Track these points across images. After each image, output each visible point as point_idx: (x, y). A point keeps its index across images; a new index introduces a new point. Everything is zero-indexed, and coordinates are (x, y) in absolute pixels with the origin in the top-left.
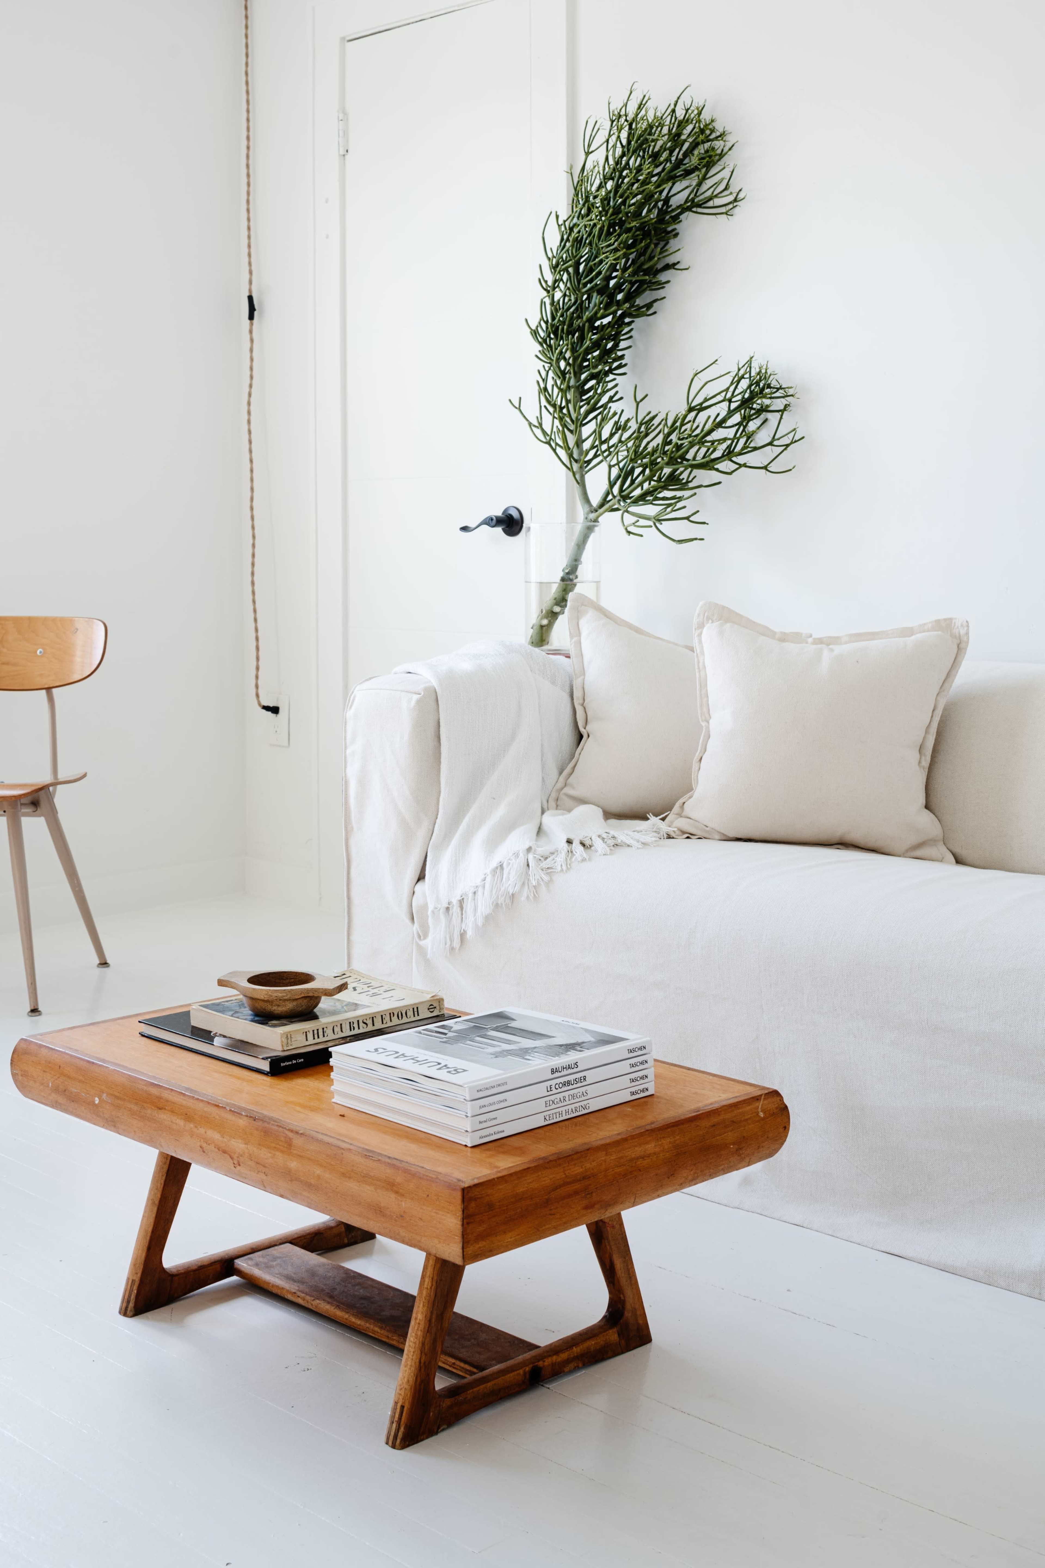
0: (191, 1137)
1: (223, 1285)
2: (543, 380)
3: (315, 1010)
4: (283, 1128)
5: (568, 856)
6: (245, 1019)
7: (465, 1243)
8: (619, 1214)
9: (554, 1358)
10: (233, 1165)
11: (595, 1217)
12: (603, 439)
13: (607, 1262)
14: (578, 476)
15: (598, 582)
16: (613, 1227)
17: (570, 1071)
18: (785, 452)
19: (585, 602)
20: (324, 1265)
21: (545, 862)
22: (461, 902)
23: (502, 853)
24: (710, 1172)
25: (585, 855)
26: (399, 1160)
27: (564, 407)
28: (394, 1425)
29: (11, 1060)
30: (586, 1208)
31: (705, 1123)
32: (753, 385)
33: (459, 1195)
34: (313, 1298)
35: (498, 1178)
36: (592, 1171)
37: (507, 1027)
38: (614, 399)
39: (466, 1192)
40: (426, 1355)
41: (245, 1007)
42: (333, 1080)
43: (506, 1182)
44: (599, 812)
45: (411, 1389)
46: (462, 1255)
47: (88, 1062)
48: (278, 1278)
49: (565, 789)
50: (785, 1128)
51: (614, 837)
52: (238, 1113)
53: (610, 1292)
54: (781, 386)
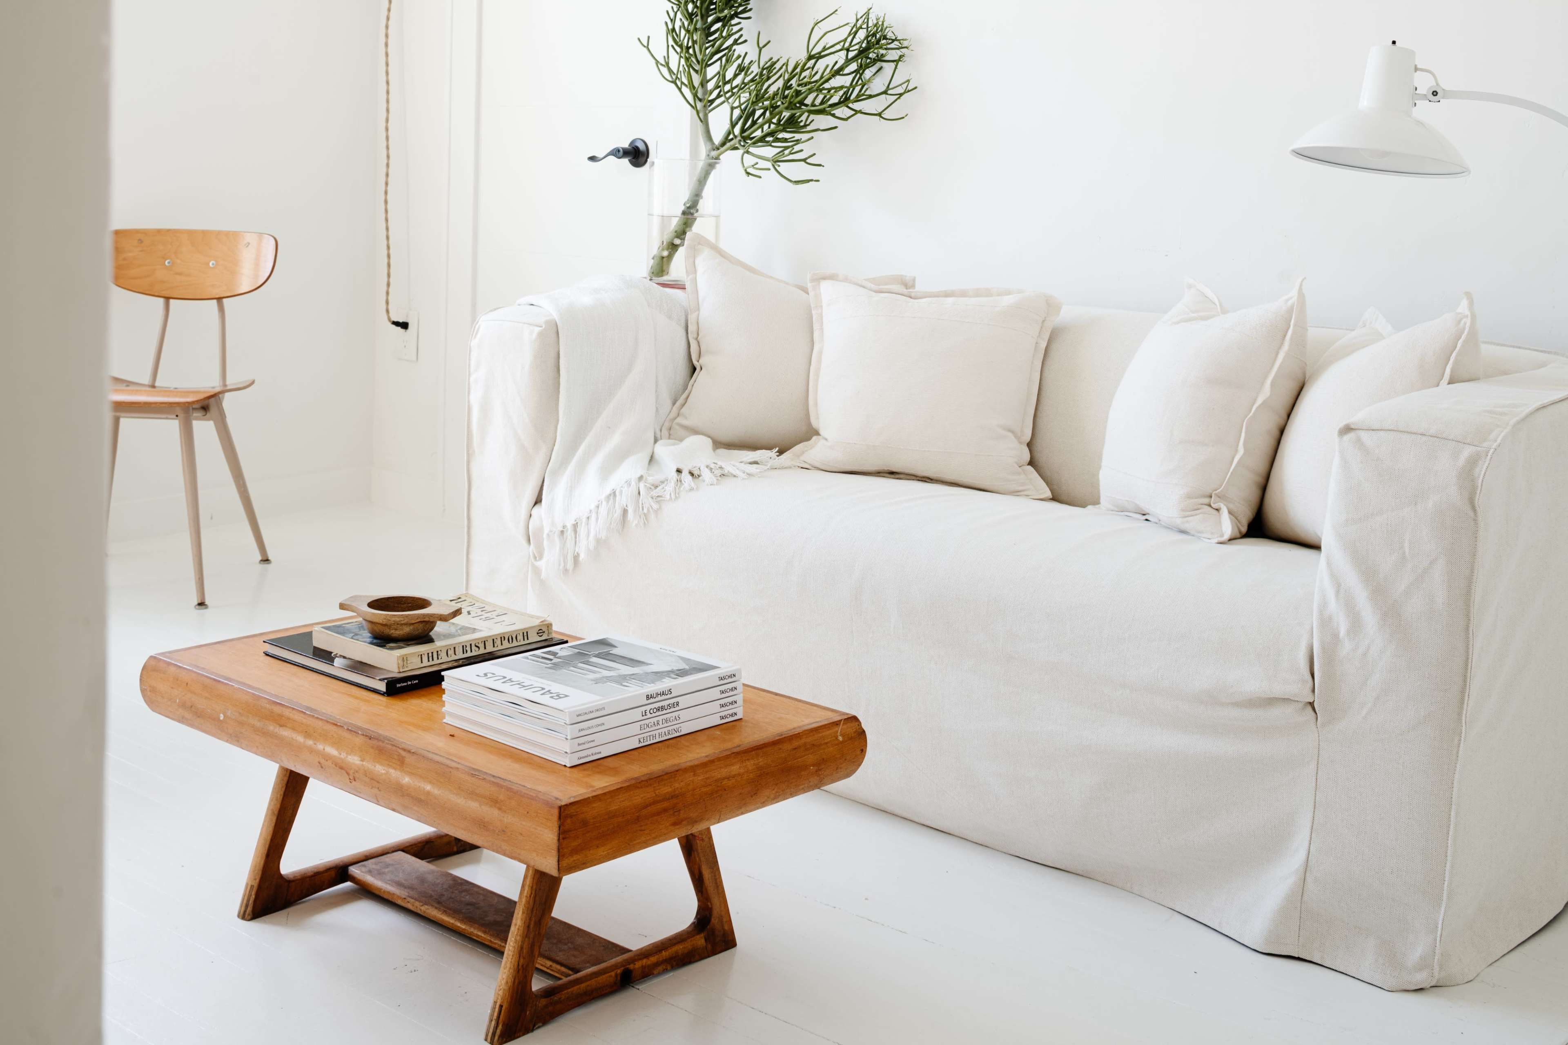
0: (310, 753)
1: (338, 890)
2: (672, 20)
3: (431, 634)
4: (396, 746)
5: (677, 485)
6: (365, 642)
7: (561, 856)
8: (708, 830)
9: (645, 961)
10: (348, 781)
11: (684, 832)
12: (727, 80)
13: (696, 872)
14: (701, 115)
15: (717, 217)
16: (703, 840)
17: (664, 697)
18: (898, 100)
19: (701, 241)
20: (433, 872)
21: (655, 491)
22: (575, 526)
23: (617, 480)
24: (791, 791)
25: (693, 485)
26: (503, 779)
27: (690, 47)
28: (493, 1023)
29: (141, 676)
30: (674, 824)
31: (787, 747)
32: (869, 36)
33: (556, 812)
34: (421, 904)
35: (592, 797)
36: (680, 791)
37: (608, 654)
38: (738, 42)
39: (562, 810)
40: (524, 958)
41: (364, 630)
42: (444, 702)
43: (600, 800)
44: (709, 442)
45: (509, 989)
46: (557, 868)
47: (215, 680)
48: (389, 884)
49: (678, 418)
50: (862, 750)
51: (721, 468)
52: (355, 732)
53: (699, 900)
54: (896, 38)
